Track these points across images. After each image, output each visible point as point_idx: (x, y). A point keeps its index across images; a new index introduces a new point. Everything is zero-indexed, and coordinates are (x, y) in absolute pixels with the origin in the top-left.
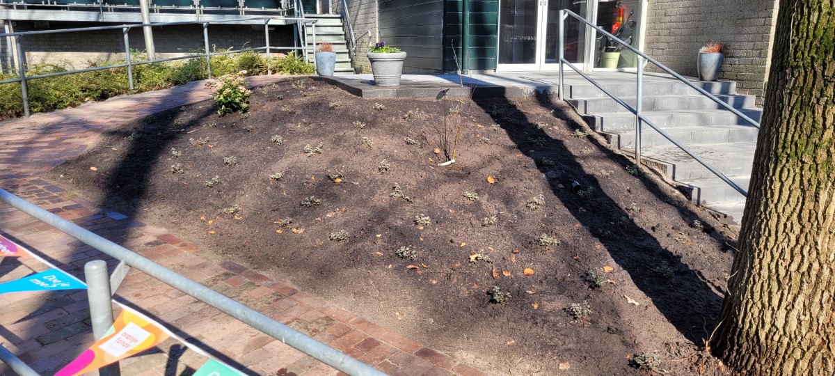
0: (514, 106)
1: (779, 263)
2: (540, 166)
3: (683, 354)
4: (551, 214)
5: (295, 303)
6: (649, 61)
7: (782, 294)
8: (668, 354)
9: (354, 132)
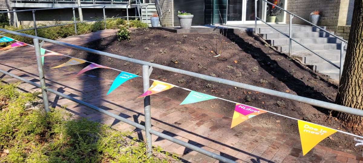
0: (238, 36)
1: (359, 79)
2: (254, 57)
3: (321, 117)
4: (261, 74)
5: (172, 103)
6: (294, 16)
7: (360, 91)
8: (315, 117)
9: (177, 45)
